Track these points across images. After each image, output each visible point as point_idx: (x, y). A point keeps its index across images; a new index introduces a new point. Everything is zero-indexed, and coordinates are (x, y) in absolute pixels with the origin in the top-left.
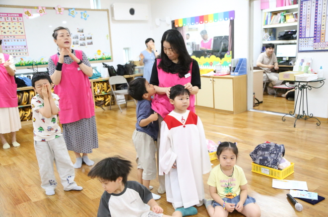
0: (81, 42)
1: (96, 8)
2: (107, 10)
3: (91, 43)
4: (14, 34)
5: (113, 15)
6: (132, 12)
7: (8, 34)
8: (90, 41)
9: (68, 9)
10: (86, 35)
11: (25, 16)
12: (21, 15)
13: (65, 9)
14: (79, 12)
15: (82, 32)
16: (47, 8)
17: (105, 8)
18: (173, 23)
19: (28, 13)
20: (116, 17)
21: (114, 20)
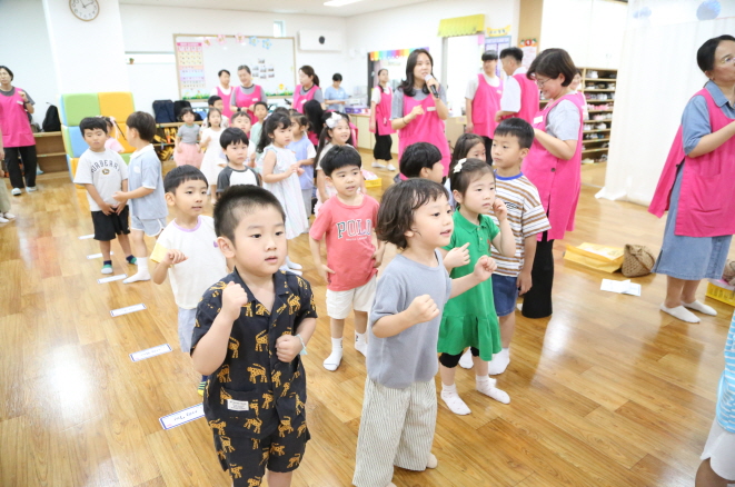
0: (261, 74)
1: (280, 36)
2: (293, 38)
3: (273, 76)
4: (192, 64)
5: (299, 44)
6: (322, 40)
7: (187, 64)
8: (271, 73)
9: (249, 37)
10: (267, 65)
11: (204, 45)
12: (200, 44)
13: (246, 37)
14: (261, 40)
15: (263, 62)
16: (227, 36)
17: (291, 35)
18: (369, 56)
19: (207, 42)
20: (303, 47)
21: (300, 50)
